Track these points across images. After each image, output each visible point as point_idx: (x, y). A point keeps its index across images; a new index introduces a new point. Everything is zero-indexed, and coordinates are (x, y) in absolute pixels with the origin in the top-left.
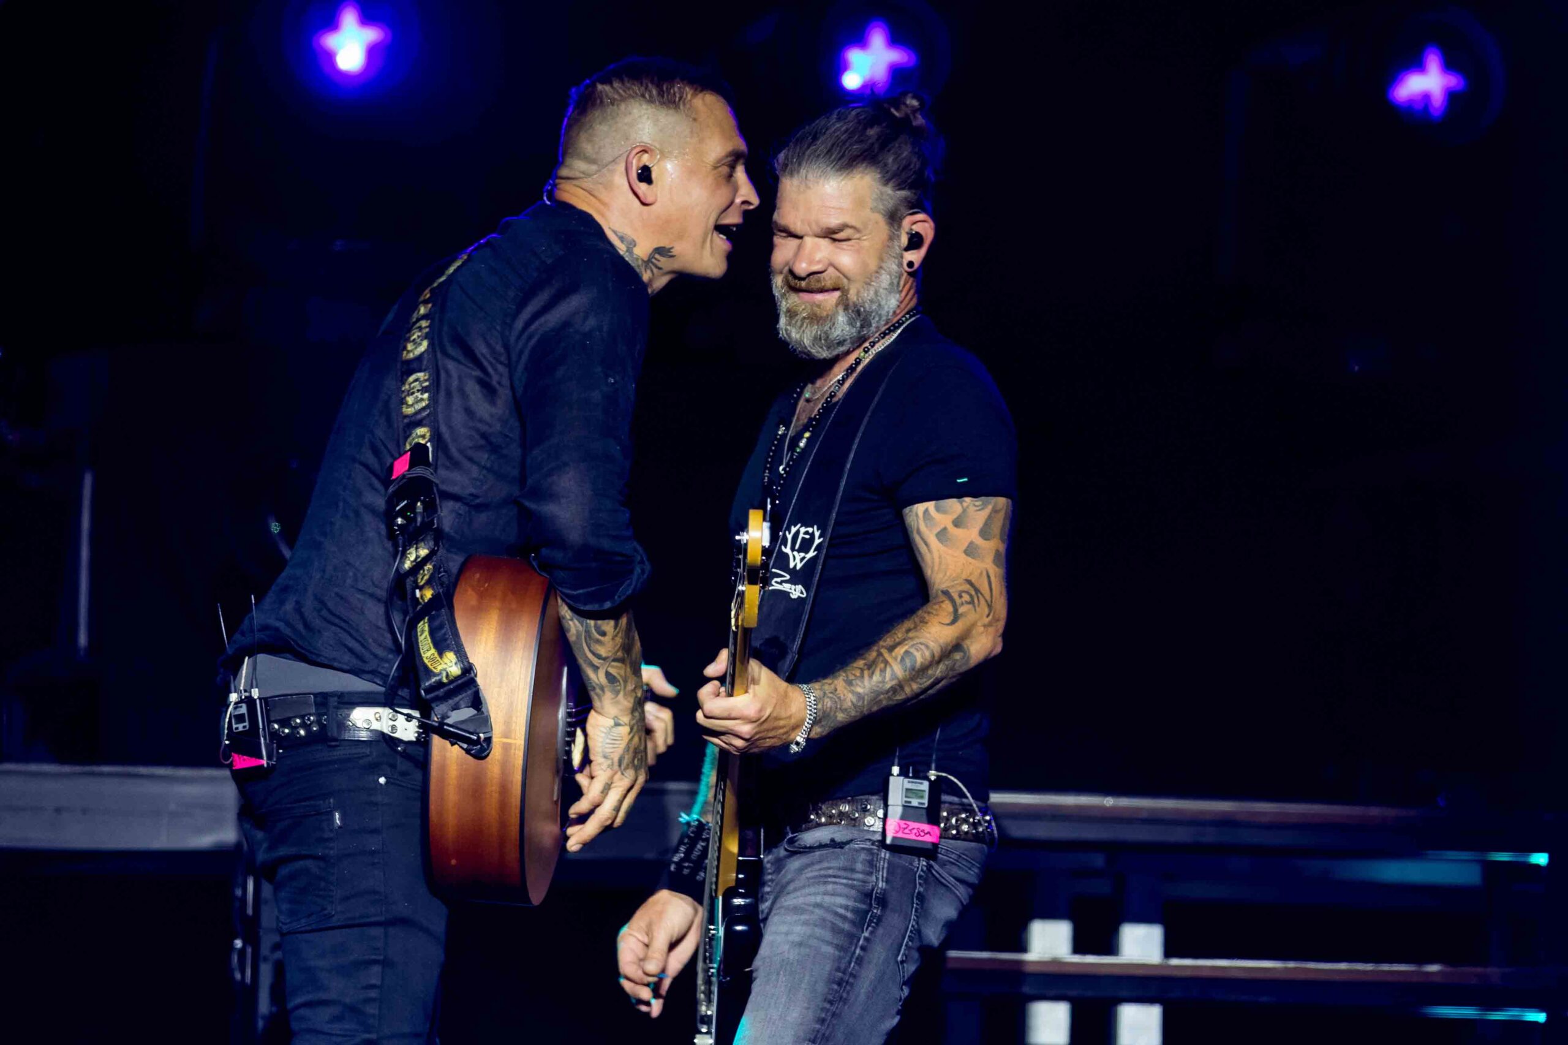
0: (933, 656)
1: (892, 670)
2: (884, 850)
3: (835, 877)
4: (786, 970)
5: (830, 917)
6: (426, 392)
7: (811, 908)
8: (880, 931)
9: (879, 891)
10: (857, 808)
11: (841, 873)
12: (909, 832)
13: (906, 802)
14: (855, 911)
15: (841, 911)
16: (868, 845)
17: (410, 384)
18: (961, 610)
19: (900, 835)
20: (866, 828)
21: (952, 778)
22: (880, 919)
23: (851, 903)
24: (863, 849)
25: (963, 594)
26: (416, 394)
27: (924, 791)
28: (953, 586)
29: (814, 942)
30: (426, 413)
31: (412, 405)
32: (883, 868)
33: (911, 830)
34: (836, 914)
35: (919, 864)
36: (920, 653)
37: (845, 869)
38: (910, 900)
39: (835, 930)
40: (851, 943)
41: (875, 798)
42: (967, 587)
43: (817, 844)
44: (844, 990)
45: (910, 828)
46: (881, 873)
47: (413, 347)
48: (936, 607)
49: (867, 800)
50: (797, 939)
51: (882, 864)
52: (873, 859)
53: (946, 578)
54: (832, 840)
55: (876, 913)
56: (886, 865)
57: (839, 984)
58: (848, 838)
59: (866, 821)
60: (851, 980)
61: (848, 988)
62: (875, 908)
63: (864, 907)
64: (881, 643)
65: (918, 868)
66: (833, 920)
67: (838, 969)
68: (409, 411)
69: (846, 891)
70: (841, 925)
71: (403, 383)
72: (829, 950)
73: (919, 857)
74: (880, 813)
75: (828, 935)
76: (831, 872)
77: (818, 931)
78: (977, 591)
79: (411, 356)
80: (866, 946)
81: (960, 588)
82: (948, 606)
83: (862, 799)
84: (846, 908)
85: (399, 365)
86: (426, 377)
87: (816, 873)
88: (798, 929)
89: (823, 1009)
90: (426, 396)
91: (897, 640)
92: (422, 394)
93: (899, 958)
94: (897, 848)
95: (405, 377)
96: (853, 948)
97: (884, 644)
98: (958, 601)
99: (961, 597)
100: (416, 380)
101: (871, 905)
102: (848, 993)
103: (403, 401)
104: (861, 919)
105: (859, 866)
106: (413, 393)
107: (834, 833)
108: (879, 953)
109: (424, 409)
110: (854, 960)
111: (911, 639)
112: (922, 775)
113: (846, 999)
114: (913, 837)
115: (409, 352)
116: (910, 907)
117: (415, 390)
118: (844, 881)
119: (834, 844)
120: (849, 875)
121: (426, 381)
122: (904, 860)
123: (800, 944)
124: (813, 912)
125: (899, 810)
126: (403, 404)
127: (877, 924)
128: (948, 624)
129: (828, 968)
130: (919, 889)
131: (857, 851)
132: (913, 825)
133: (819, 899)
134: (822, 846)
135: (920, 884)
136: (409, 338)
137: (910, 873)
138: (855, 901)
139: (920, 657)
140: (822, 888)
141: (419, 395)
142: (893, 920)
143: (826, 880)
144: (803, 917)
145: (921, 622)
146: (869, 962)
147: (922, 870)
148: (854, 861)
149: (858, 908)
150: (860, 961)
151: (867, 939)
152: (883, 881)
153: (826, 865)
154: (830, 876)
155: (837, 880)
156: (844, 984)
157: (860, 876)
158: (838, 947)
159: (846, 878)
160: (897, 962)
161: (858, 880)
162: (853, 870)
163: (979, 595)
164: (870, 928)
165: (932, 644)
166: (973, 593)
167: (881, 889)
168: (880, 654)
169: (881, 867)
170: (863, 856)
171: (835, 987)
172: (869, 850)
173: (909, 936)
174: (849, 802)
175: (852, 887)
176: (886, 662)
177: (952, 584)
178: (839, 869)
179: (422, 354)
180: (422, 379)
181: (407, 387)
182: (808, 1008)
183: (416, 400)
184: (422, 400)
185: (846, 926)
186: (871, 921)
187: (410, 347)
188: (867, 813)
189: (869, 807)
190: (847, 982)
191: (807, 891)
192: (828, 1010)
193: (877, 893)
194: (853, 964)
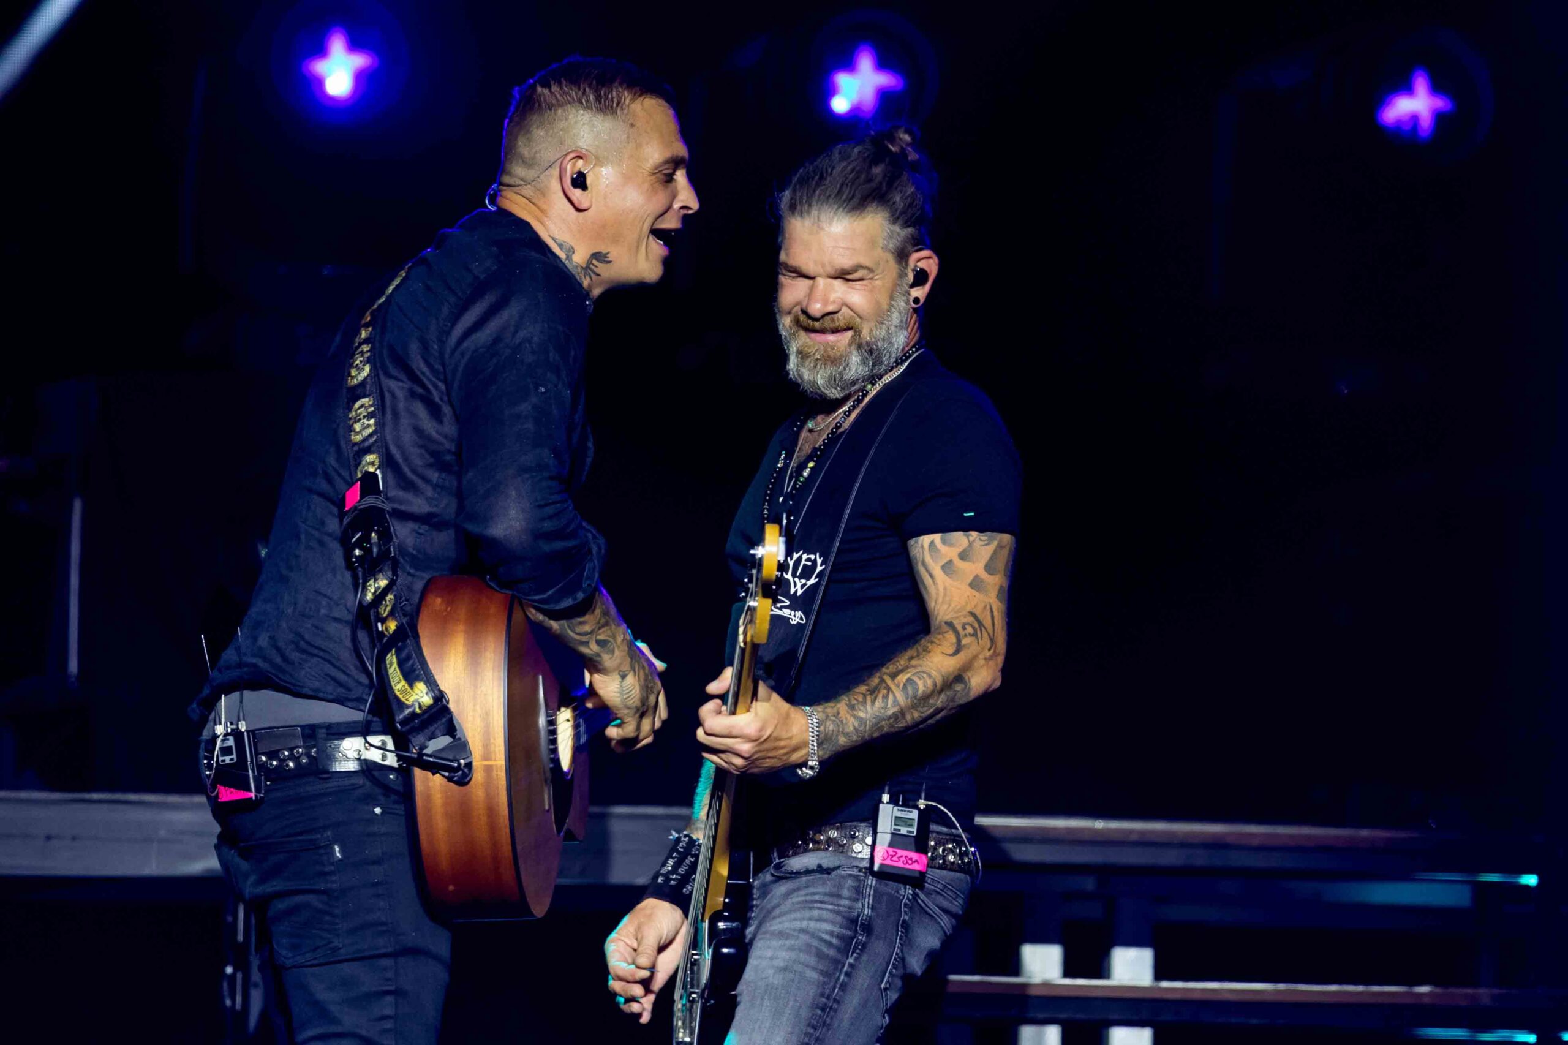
0: (935, 685)
1: (894, 696)
2: (870, 877)
3: (821, 902)
4: (770, 994)
5: (815, 943)
6: (372, 418)
7: (796, 934)
8: (865, 958)
9: (864, 918)
10: (845, 834)
11: (826, 899)
12: (897, 860)
13: (895, 830)
14: (840, 937)
15: (827, 937)
16: (855, 872)
17: (356, 411)
18: (964, 642)
19: (888, 862)
20: (854, 855)
21: (942, 808)
22: (864, 946)
23: (836, 929)
24: (850, 875)
25: (967, 627)
26: (362, 421)
27: (914, 820)
28: (957, 618)
29: (799, 968)
30: (374, 439)
31: (359, 432)
32: (869, 895)
33: (899, 858)
34: (822, 940)
35: (905, 892)
36: (922, 681)
37: (831, 895)
38: (895, 928)
39: (820, 955)
40: (836, 969)
41: (863, 825)
42: (971, 619)
43: (804, 869)
44: (828, 1016)
45: (898, 856)
46: (867, 900)
47: (357, 373)
48: (940, 637)
49: (855, 827)
50: (782, 964)
51: (868, 890)
52: (859, 886)
53: (951, 609)
54: (820, 866)
55: (861, 940)
56: (872, 892)
57: (823, 1009)
58: (836, 864)
59: (854, 847)
60: (835, 1006)
61: (832, 1013)
62: (861, 934)
63: (849, 933)
64: (884, 670)
65: (904, 896)
66: (819, 946)
67: (822, 995)
68: (357, 438)
69: (830, 916)
70: (825, 950)
71: (350, 409)
72: (814, 975)
73: (905, 884)
74: (869, 840)
75: (812, 960)
76: (817, 897)
77: (803, 957)
78: (980, 624)
79: (355, 382)
80: (851, 972)
81: (965, 620)
82: (951, 637)
83: (850, 826)
84: (832, 934)
85: (345, 391)
86: (371, 403)
87: (803, 898)
88: (783, 954)
89: (806, 1034)
90: (372, 421)
91: (900, 667)
92: (368, 420)
93: (883, 985)
94: (885, 875)
95: (351, 404)
96: (838, 974)
97: (887, 671)
98: (962, 633)
99: (964, 629)
100: (361, 406)
101: (856, 931)
102: (832, 1018)
103: (350, 429)
104: (846, 945)
105: (846, 893)
106: (360, 419)
107: (822, 859)
108: (863, 979)
109: (371, 435)
110: (838, 986)
111: (915, 667)
112: (911, 803)
113: (829, 1025)
114: (900, 864)
115: (353, 378)
116: (895, 934)
117: (361, 416)
118: (830, 907)
119: (820, 870)
120: (835, 900)
121: (371, 406)
122: (891, 887)
123: (785, 969)
124: (798, 938)
125: (888, 837)
126: (351, 432)
127: (861, 950)
128: (951, 655)
129: (811, 994)
130: (904, 917)
131: (843, 877)
132: (900, 852)
133: (804, 924)
134: (808, 872)
135: (905, 912)
136: (353, 363)
137: (894, 902)
138: (840, 927)
139: (923, 686)
140: (807, 914)
141: (365, 421)
142: (879, 947)
143: (811, 905)
144: (788, 943)
145: (924, 650)
146: (853, 989)
147: (908, 898)
148: (840, 886)
149: (843, 934)
150: (844, 987)
151: (851, 965)
152: (868, 907)
153: (812, 890)
154: (816, 902)
155: (823, 906)
156: (828, 1010)
157: (846, 902)
158: (822, 972)
159: (832, 904)
160: (880, 988)
161: (844, 906)
162: (839, 896)
163: (983, 628)
164: (855, 955)
165: (934, 673)
166: (976, 625)
167: (867, 916)
168: (882, 681)
169: (867, 893)
170: (850, 882)
171: (819, 1012)
172: (856, 877)
173: (893, 964)
174: (837, 829)
175: (838, 913)
176: (889, 689)
177: (956, 615)
178: (825, 894)
179: (366, 378)
180: (367, 405)
181: (354, 413)
182: (792, 1033)
183: (363, 428)
184: (369, 426)
185: (832, 952)
186: (856, 948)
187: (353, 372)
188: (856, 840)
189: (857, 834)
190: (831, 1008)
191: (793, 916)
192: (811, 1035)
193: (862, 919)
194: (837, 990)
